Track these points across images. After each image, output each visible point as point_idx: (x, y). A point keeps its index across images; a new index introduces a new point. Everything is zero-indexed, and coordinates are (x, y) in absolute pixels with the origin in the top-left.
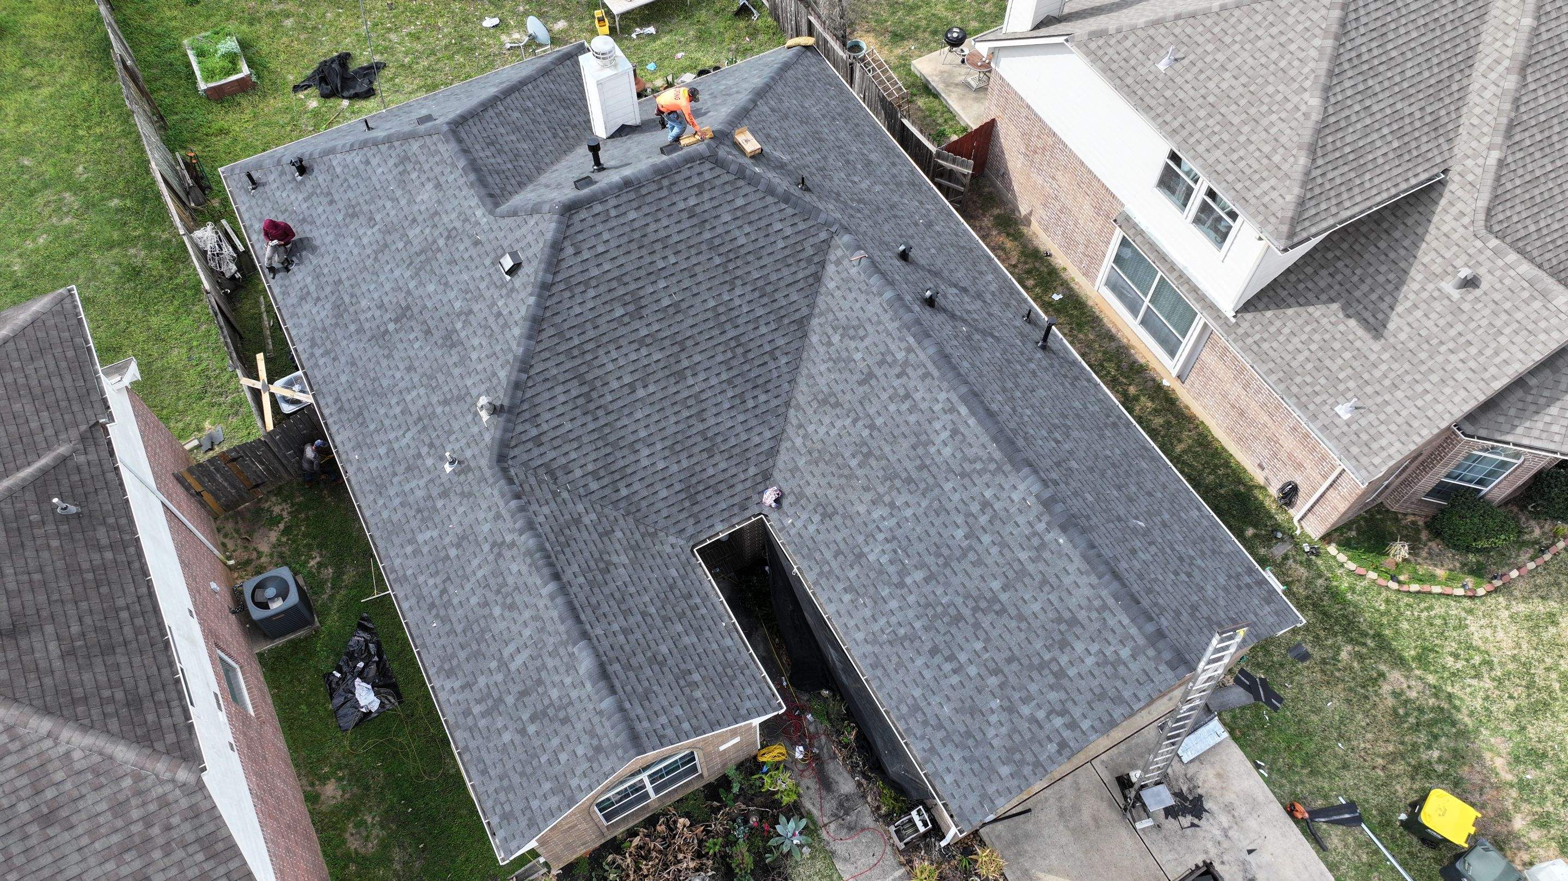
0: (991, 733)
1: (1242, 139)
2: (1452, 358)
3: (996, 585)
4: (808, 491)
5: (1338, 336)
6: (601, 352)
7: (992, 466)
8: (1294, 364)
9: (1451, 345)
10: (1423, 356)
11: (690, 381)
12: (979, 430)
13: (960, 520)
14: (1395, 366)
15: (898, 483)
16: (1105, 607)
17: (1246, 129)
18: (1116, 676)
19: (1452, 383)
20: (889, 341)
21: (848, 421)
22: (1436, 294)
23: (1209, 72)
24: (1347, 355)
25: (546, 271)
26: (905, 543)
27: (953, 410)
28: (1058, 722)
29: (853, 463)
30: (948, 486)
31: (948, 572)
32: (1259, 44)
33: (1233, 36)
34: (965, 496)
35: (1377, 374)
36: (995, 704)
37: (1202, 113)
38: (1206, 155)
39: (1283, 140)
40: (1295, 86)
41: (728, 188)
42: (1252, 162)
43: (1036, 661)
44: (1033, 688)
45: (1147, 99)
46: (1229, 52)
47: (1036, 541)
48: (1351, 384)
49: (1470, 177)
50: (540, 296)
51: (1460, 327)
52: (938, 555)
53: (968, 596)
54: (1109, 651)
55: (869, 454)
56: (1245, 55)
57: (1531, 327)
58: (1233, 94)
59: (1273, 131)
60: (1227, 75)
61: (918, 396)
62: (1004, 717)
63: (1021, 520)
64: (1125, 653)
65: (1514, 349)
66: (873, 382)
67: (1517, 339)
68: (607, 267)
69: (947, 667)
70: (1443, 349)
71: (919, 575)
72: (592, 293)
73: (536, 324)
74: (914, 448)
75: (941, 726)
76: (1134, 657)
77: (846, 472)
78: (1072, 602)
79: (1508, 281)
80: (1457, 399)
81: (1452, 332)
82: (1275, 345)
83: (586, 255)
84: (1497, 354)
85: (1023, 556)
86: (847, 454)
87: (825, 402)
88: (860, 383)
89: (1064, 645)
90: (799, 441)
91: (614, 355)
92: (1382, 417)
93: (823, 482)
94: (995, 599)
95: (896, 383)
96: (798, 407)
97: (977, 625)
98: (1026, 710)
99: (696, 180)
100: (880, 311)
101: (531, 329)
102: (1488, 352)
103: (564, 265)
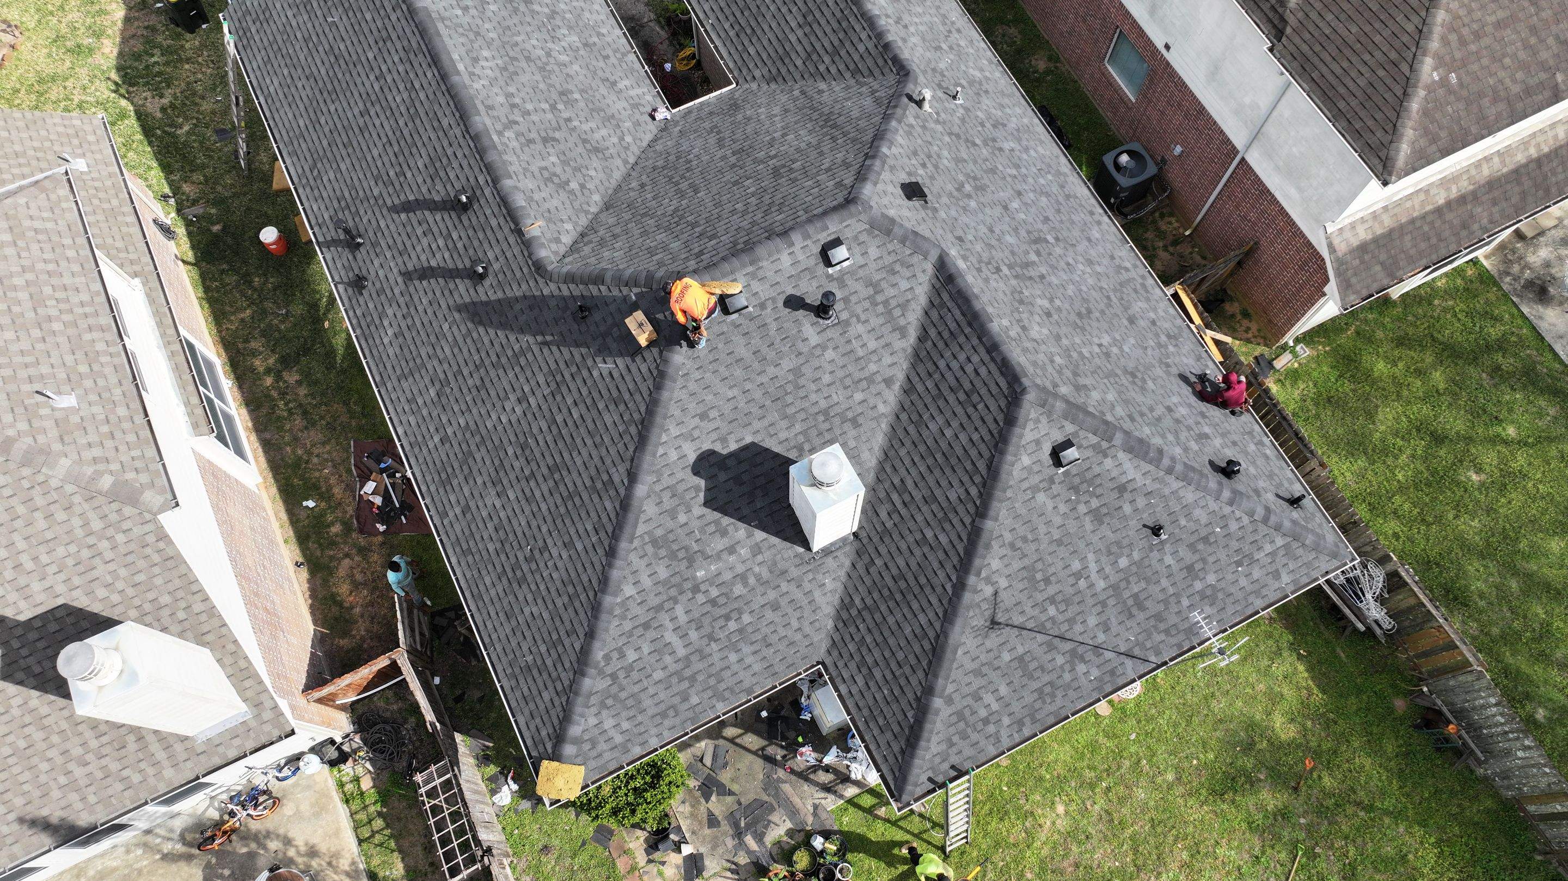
6: (815, 143)
7: (447, 23)
11: (728, 152)
13: (489, 14)
15: (539, 63)
20: (518, 151)
21: (576, 123)
23: (18, 359)
25: (872, 165)
29: (577, 96)
30: (493, 35)
34: (478, 22)
45: (113, 380)
50: (877, 151)
55: (561, 94)
61: (501, 99)
72: (824, 167)
73: (878, 137)
74: (517, 73)
77: (585, 95)
88: (555, 140)
93: (609, 102)
96: (625, 161)
100: (520, 177)
101: (883, 136)
103: (853, 173)
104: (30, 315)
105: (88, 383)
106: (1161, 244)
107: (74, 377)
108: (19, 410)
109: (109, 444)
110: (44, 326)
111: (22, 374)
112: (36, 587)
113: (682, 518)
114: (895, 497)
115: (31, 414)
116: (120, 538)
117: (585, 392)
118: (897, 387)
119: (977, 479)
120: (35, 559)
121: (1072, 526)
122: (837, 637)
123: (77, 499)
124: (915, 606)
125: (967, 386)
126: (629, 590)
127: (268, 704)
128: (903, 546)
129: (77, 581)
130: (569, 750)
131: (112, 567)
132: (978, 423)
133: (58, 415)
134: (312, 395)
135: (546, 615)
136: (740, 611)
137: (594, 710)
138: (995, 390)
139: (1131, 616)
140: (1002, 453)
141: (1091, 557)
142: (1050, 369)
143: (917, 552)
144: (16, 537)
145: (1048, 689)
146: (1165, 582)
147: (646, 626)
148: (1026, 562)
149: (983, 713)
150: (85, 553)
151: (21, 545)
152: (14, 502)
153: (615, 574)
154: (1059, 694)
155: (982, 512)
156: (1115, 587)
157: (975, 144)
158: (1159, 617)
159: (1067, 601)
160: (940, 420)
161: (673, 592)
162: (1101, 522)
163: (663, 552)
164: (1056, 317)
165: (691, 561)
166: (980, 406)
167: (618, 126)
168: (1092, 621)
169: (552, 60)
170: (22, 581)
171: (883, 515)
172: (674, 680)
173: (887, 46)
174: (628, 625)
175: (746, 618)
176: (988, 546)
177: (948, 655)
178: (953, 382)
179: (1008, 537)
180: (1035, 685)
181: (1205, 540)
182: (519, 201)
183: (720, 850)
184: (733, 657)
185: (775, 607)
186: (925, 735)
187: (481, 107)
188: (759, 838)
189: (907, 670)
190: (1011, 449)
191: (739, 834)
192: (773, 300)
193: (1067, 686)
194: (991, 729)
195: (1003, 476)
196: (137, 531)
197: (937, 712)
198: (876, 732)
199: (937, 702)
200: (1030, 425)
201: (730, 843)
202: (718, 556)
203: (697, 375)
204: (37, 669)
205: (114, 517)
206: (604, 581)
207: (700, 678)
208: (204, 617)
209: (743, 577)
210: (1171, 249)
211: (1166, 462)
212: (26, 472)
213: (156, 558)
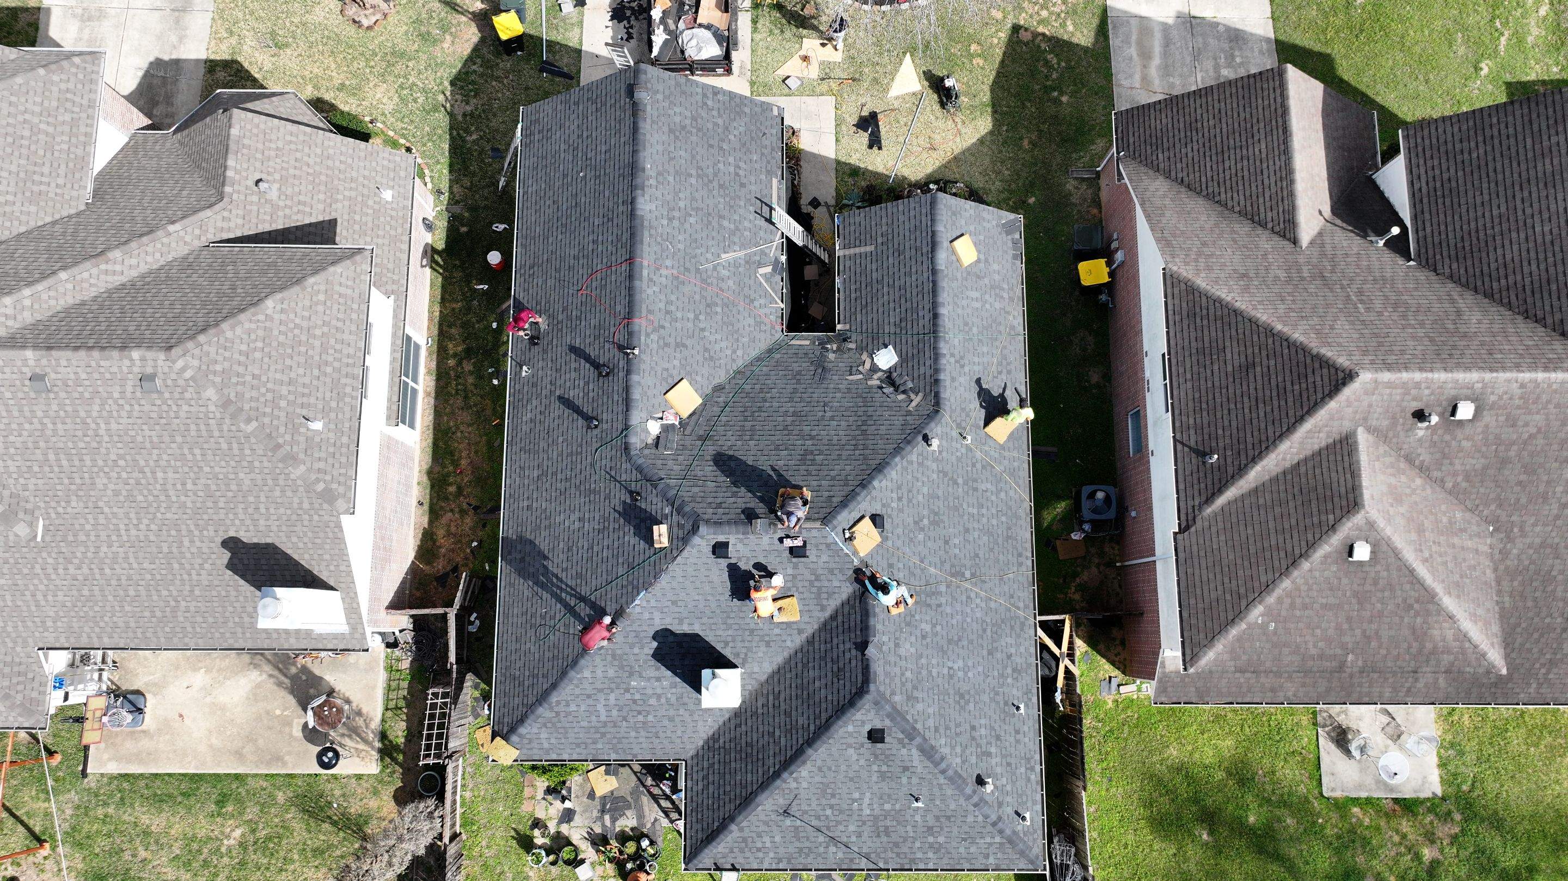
0: (741, 129)
1: (326, 329)
2: (311, 161)
3: (693, 181)
4: (751, 321)
5: (351, 231)
6: (843, 442)
7: (653, 232)
8: (386, 242)
9: (305, 168)
10: (323, 178)
11: (792, 410)
12: (645, 255)
13: (687, 226)
14: (341, 188)
15: (704, 276)
16: (653, 122)
17: (318, 332)
18: (671, 93)
19: (325, 153)
20: (654, 352)
21: (707, 334)
22: (283, 197)
23: (300, 389)
24: (357, 217)
25: (858, 494)
26: (722, 245)
27: (650, 280)
28: (710, 103)
29: (719, 309)
30: (681, 246)
31: (711, 210)
32: (257, 372)
33: (264, 395)
34: (676, 233)
35: (353, 194)
36: (731, 137)
37: (329, 370)
38: (352, 344)
39: (307, 303)
40: (268, 324)
41: (699, 500)
42: (335, 311)
43: (700, 134)
44: (710, 126)
45: (348, 416)
46: (277, 387)
47: (660, 179)
48: (370, 203)
49: (197, 232)
50: (870, 482)
51: (292, 171)
52: (710, 223)
53: (710, 191)
54: (666, 104)
55: (708, 306)
56: (271, 375)
57: (261, 136)
58: (302, 360)
59: (306, 314)
60: (293, 375)
61: (662, 305)
62: (731, 129)
63: (659, 194)
64: (660, 97)
65: (280, 135)
66: (679, 340)
67: (274, 137)
68: (815, 483)
69: (742, 173)
70: (311, 171)
71: (726, 223)
72: (832, 473)
73: (880, 468)
74: (683, 283)
75: (763, 154)
76: (658, 91)
77: (726, 309)
78: (665, 138)
79: (245, 166)
80: (332, 144)
81: (297, 172)
82: (385, 261)
83: (827, 494)
84: (291, 142)
85: (671, 179)
86: (719, 317)
87: (711, 358)
88: (685, 346)
89: (684, 128)
90: (739, 353)
91: (835, 438)
92: (373, 174)
93: (741, 318)
94: (698, 176)
95: (667, 325)
96: (727, 371)
97: (715, 175)
98: (720, 121)
99: (720, 511)
100: (646, 374)
101: (884, 467)
102: (293, 146)
103: (844, 493)
104: (317, 358)
105: (333, 415)
106: (1096, 561)
107: (327, 408)
108: (290, 426)
109: (330, 461)
110: (323, 368)
111: (299, 401)
112: (262, 522)
113: (636, 650)
114: (771, 698)
115: (295, 430)
116: (316, 518)
117: (616, 543)
118: (804, 636)
119: (818, 722)
120: (267, 509)
121: (864, 774)
122: (701, 753)
123: (301, 489)
124: (749, 767)
125: (841, 665)
126: (587, 673)
127: (360, 631)
128: (761, 730)
129: (284, 528)
130: (514, 738)
131: (305, 529)
132: (835, 692)
133: (309, 434)
134: (476, 386)
135: (537, 656)
136: (648, 713)
137: (538, 725)
138: (853, 679)
139: (878, 836)
140: (838, 718)
141: (868, 795)
142: (897, 680)
143: (766, 737)
144: (262, 494)
145: (806, 851)
146: (909, 828)
147: (589, 696)
148: (825, 780)
149: (759, 845)
150: (294, 517)
151: (263, 499)
152: (268, 477)
153: (582, 662)
154: (812, 856)
155: (810, 742)
156: (876, 818)
157: (955, 483)
158: (896, 845)
159: (841, 812)
160: (817, 673)
161: (613, 686)
162: (883, 780)
163: (616, 663)
164: (929, 640)
165: (631, 674)
166: (841, 682)
167: (738, 340)
168: (852, 828)
169: (715, 274)
170: (256, 516)
171: (760, 704)
172: (593, 730)
173: (937, 381)
174: (577, 691)
175: (650, 718)
176: (804, 763)
177: (753, 806)
178: (835, 656)
179: (819, 763)
180: (798, 845)
181: (948, 818)
182: (636, 394)
183: (588, 814)
184: (633, 734)
185: (671, 719)
186: (718, 840)
187: (644, 313)
188: (614, 820)
189: (727, 800)
190: (844, 718)
191: (603, 811)
192: (748, 559)
193: (820, 855)
194: (760, 855)
195: (832, 730)
196: (326, 518)
197: (731, 832)
198: (694, 820)
199: (733, 827)
200: (863, 711)
201: (595, 813)
202: (649, 679)
203: (681, 580)
204: (246, 562)
205: (317, 506)
206: (575, 663)
207: (608, 736)
208: (343, 574)
209: (659, 697)
210: (1102, 568)
211: (943, 765)
212: (280, 465)
213: (330, 535)
